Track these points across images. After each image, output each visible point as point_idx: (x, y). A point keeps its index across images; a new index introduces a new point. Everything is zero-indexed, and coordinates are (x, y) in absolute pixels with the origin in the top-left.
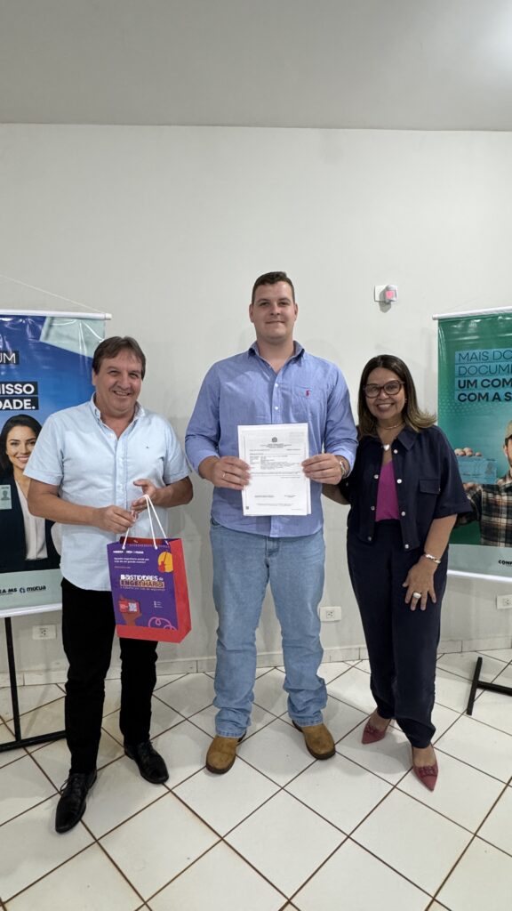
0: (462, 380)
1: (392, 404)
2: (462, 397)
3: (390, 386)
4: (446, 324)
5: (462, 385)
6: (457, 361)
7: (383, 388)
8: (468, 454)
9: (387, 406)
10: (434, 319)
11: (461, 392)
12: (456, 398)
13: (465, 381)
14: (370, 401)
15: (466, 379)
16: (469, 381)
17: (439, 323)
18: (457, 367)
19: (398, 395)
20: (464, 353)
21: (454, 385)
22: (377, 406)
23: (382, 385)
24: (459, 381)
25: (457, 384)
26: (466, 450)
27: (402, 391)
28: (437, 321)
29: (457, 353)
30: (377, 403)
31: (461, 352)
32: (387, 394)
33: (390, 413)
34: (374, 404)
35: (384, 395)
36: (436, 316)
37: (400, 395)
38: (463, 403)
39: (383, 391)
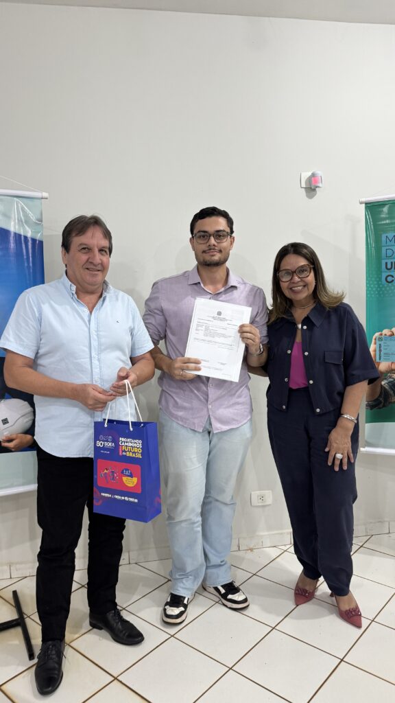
0: (389, 262)
1: (304, 286)
2: (390, 279)
3: (302, 270)
4: (373, 208)
5: (389, 266)
6: (384, 243)
7: (295, 272)
9: (300, 288)
10: (361, 203)
11: (387, 274)
12: (384, 280)
13: (392, 263)
14: (284, 285)
15: (393, 261)
17: (366, 208)
18: (384, 249)
19: (309, 277)
22: (291, 289)
23: (294, 270)
24: (386, 263)
25: (384, 266)
27: (312, 274)
28: (364, 205)
29: (384, 236)
30: (290, 287)
31: (387, 235)
32: (299, 278)
33: (303, 294)
34: (288, 288)
35: (296, 279)
36: (364, 200)
37: (311, 278)
38: (390, 284)
39: (295, 274)
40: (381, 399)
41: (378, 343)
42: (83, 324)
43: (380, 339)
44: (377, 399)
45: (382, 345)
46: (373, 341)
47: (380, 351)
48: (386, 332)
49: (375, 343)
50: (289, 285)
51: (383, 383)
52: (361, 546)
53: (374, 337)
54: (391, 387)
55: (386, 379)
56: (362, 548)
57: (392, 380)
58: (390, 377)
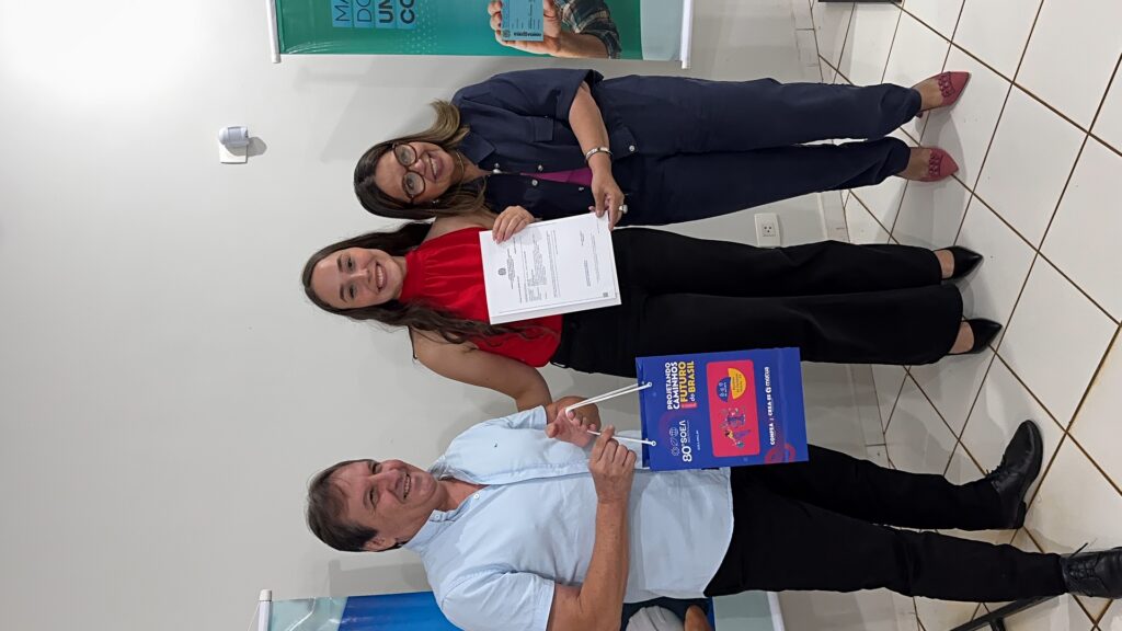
0: (379, 17)
2: (407, 16)
3: (401, 158)
4: (291, 37)
5: (387, 17)
8: (498, 9)
10: (279, 60)
12: (408, 26)
13: (381, 12)
15: (377, 9)
16: (381, 6)
17: (287, 52)
18: (358, 25)
20: (336, 13)
21: (387, 30)
22: (435, 178)
23: (403, 171)
24: (381, 21)
25: (385, 25)
26: (491, 11)
28: (283, 56)
29: (336, 24)
30: (432, 178)
31: (334, 18)
32: (416, 161)
35: (418, 166)
36: (273, 55)
38: (417, 16)
39: (410, 168)
40: (603, 34)
41: (512, 37)
42: (500, 497)
43: (506, 34)
44: (603, 40)
45: (517, 31)
46: (508, 45)
47: (525, 34)
48: (494, 25)
49: (514, 42)
50: (430, 180)
51: (577, 31)
52: (837, 71)
53: (504, 44)
54: (584, 19)
55: (571, 26)
56: (840, 70)
57: (572, 16)
58: (568, 19)
